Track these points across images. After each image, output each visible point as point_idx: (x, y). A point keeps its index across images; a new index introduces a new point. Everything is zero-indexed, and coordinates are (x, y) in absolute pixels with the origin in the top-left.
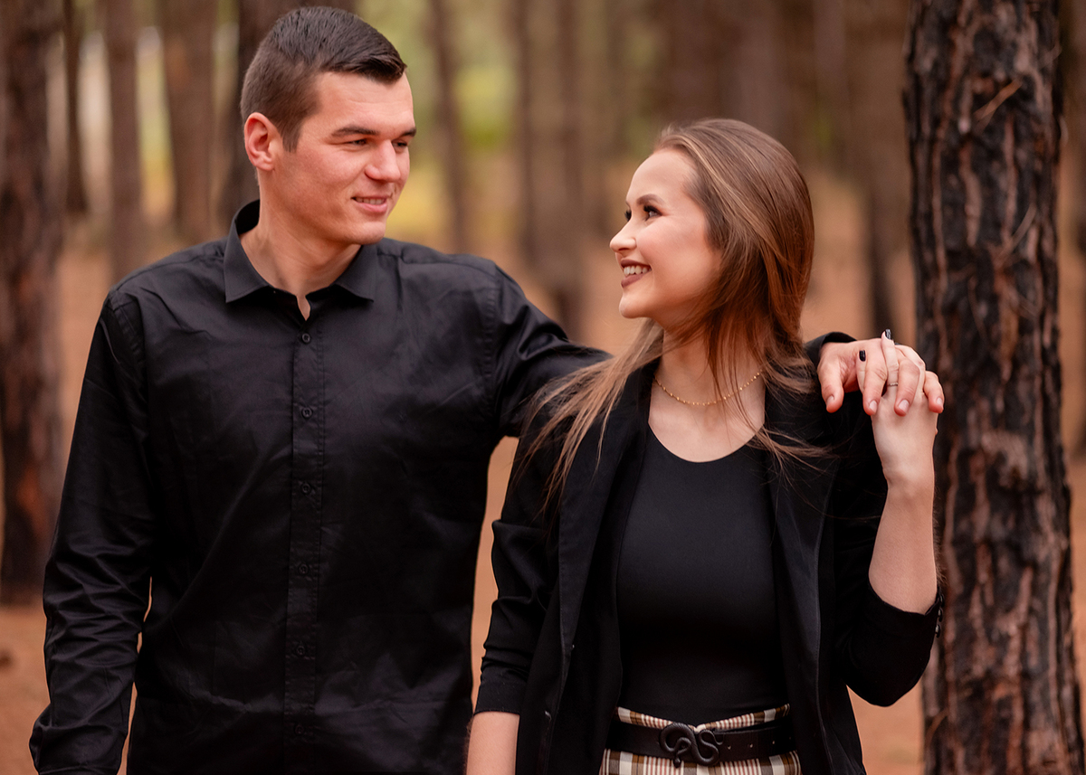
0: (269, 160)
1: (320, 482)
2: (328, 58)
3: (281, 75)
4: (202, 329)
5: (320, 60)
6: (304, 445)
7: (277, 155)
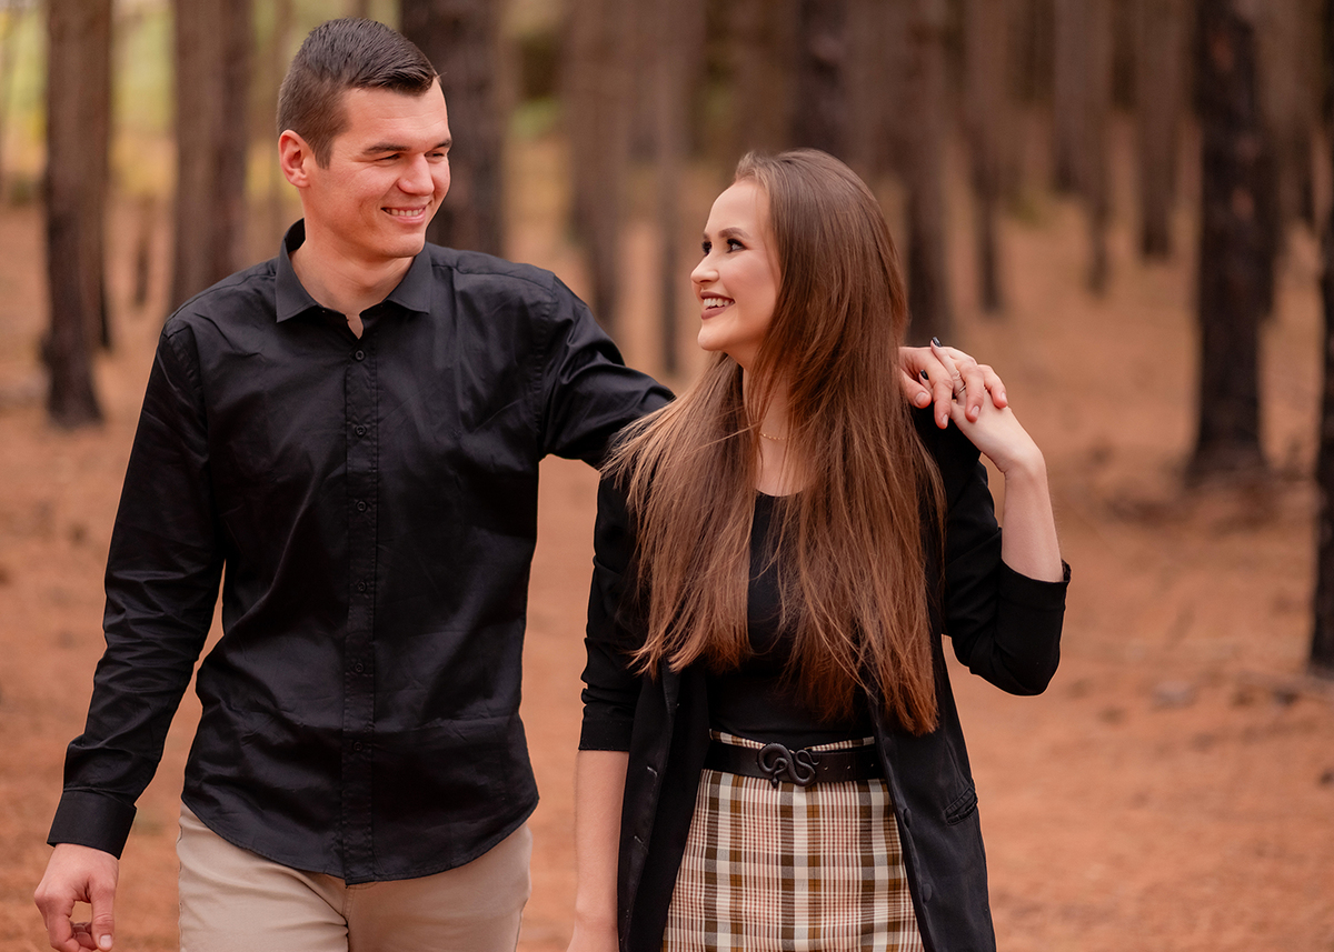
0: (304, 176)
1: (374, 500)
2: (354, 74)
3: (310, 92)
4: (257, 351)
5: (346, 77)
6: (358, 463)
7: (310, 171)
